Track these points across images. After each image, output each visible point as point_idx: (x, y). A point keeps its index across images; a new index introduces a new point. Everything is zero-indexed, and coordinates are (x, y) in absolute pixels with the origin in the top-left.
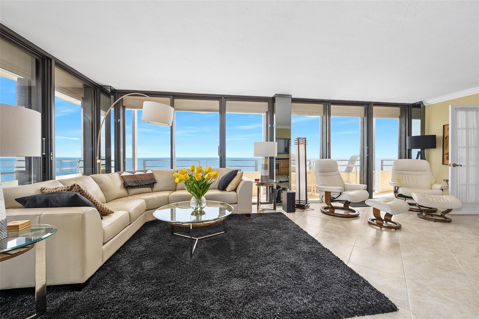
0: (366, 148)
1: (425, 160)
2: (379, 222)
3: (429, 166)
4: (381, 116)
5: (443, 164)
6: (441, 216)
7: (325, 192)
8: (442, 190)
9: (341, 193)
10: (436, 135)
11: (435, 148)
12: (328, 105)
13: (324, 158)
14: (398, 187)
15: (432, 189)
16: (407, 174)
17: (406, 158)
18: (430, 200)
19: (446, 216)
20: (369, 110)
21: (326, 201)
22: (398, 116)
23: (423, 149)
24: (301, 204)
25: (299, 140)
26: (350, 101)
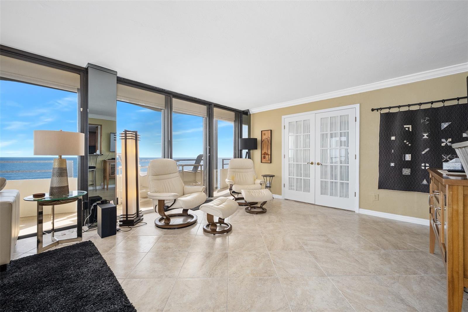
0: (208, 147)
1: (251, 159)
2: (213, 228)
3: (253, 164)
4: (221, 118)
5: (261, 162)
6: (261, 207)
7: (159, 200)
8: (261, 184)
9: (175, 200)
10: (257, 139)
11: (257, 149)
12: (169, 97)
13: (166, 158)
14: (232, 185)
15: (255, 184)
16: (239, 172)
17: (238, 158)
18: (253, 195)
19: (263, 207)
20: (210, 110)
21: (160, 212)
22: (233, 120)
23: (249, 150)
24: (129, 219)
25: (126, 134)
26: (192, 98)
